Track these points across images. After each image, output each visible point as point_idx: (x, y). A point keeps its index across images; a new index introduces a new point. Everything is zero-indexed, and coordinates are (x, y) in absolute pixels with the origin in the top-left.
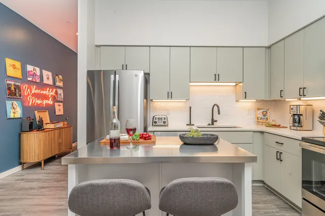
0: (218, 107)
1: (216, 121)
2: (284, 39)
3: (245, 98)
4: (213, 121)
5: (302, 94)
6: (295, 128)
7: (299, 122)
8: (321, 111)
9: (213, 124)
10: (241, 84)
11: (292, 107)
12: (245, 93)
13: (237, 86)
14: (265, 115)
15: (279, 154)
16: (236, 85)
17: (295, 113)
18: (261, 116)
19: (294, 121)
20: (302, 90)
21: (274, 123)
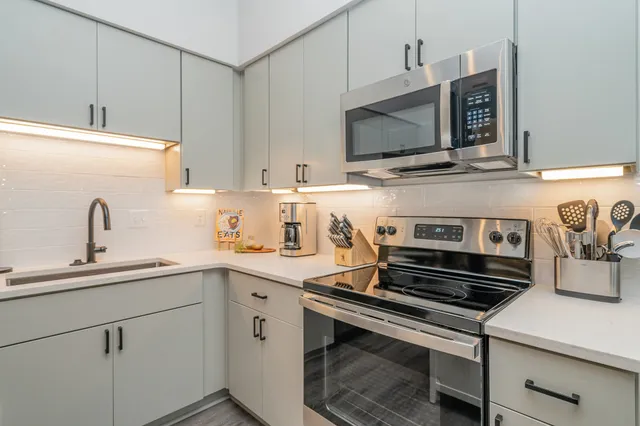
0: (104, 206)
1: (102, 250)
2: (269, 55)
3: (188, 183)
4: (92, 251)
5: (300, 178)
6: (289, 252)
7: (296, 239)
8: (333, 216)
9: (91, 259)
10: (177, 149)
11: (283, 206)
12: (188, 170)
13: (169, 153)
14: (233, 226)
15: (258, 322)
16: (167, 149)
17: (289, 221)
18: (226, 227)
19: (288, 239)
20: (300, 169)
21: (251, 243)
